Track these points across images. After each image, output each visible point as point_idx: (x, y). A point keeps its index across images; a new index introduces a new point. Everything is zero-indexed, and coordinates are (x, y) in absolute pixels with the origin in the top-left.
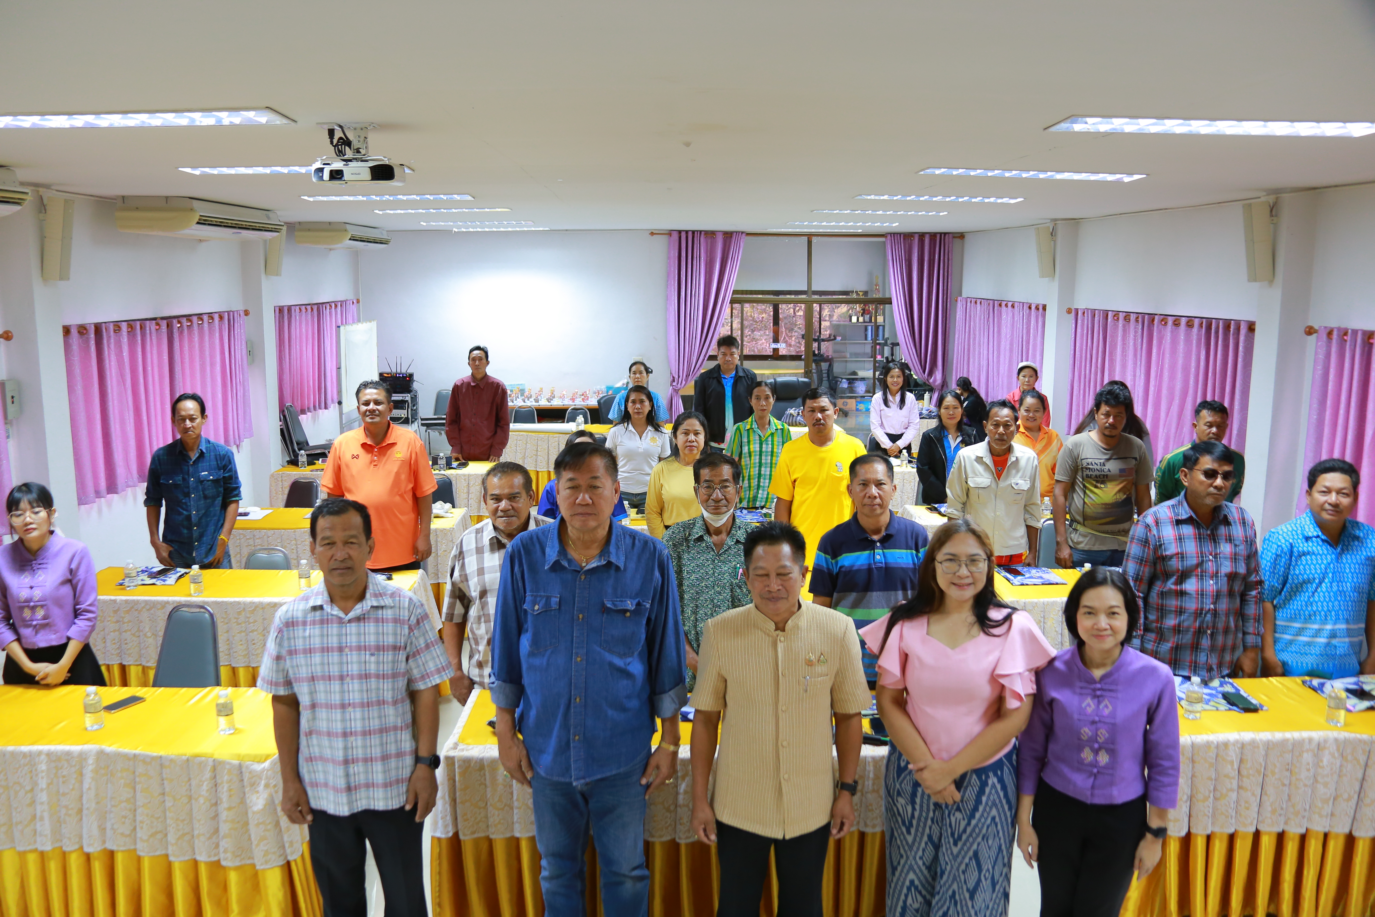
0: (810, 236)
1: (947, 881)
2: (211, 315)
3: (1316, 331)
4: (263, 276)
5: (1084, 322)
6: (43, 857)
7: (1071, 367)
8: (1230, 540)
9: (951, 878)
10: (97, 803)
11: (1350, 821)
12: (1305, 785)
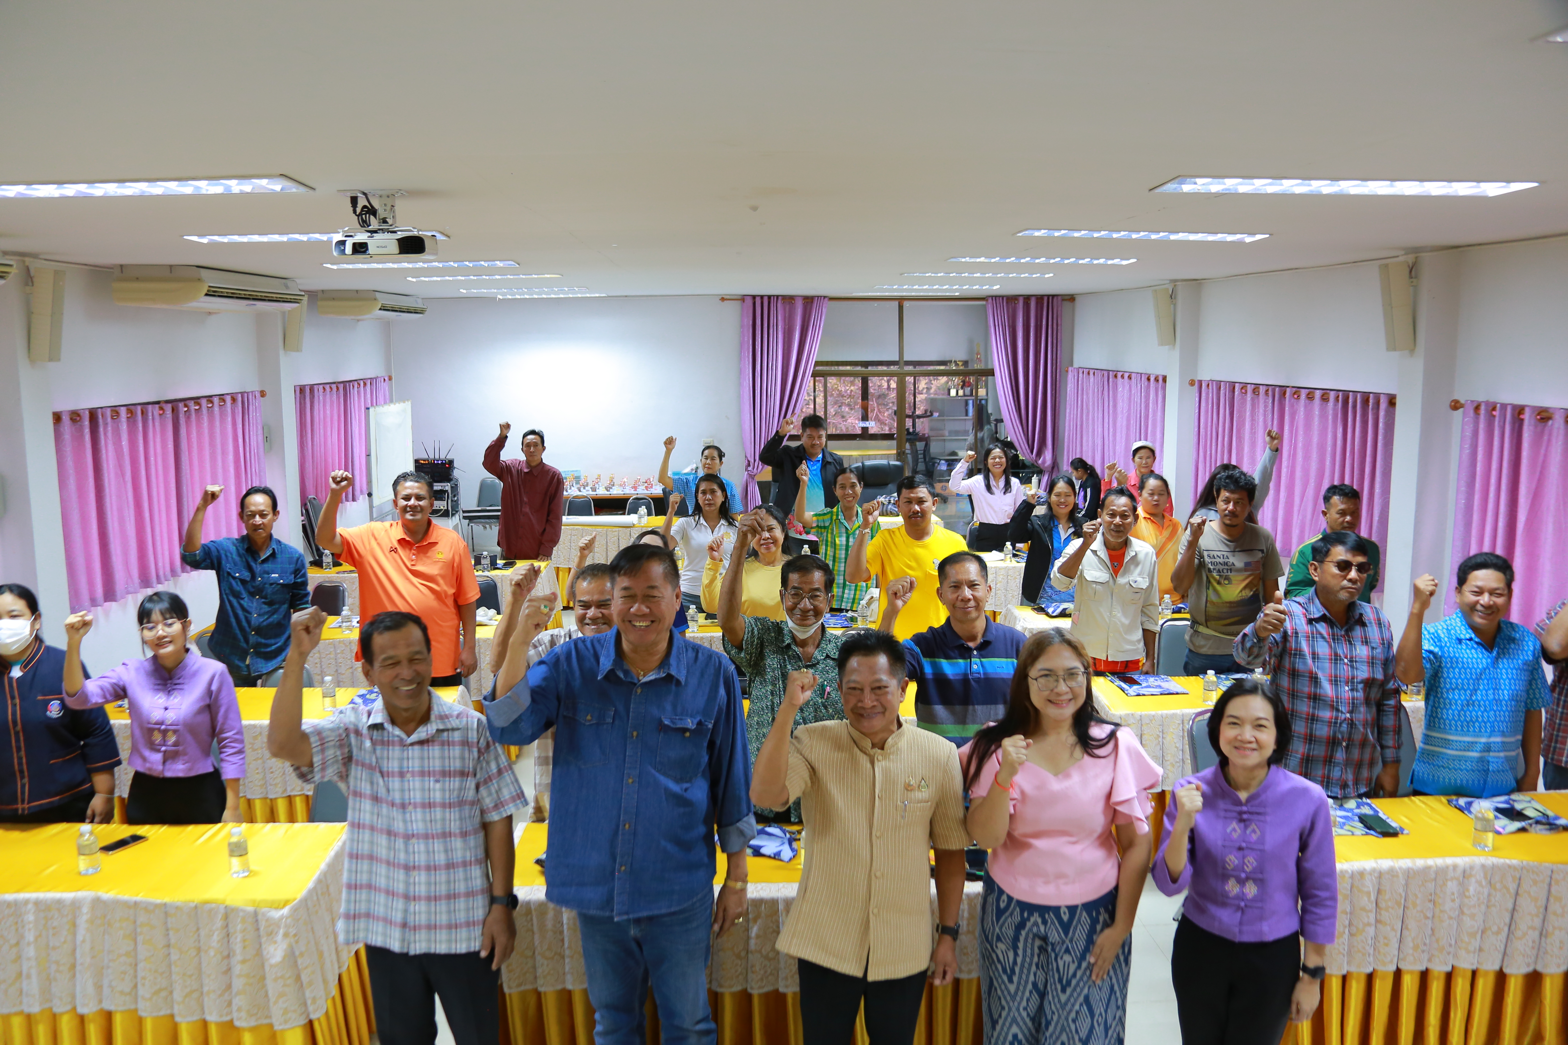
0: (901, 300)
1: (1054, 1032)
2: (222, 397)
3: (1462, 406)
4: (281, 352)
5: (1209, 395)
6: (29, 1020)
7: (1196, 446)
8: (1367, 642)
9: (1058, 1029)
10: (93, 957)
11: (1500, 957)
12: (1450, 918)
